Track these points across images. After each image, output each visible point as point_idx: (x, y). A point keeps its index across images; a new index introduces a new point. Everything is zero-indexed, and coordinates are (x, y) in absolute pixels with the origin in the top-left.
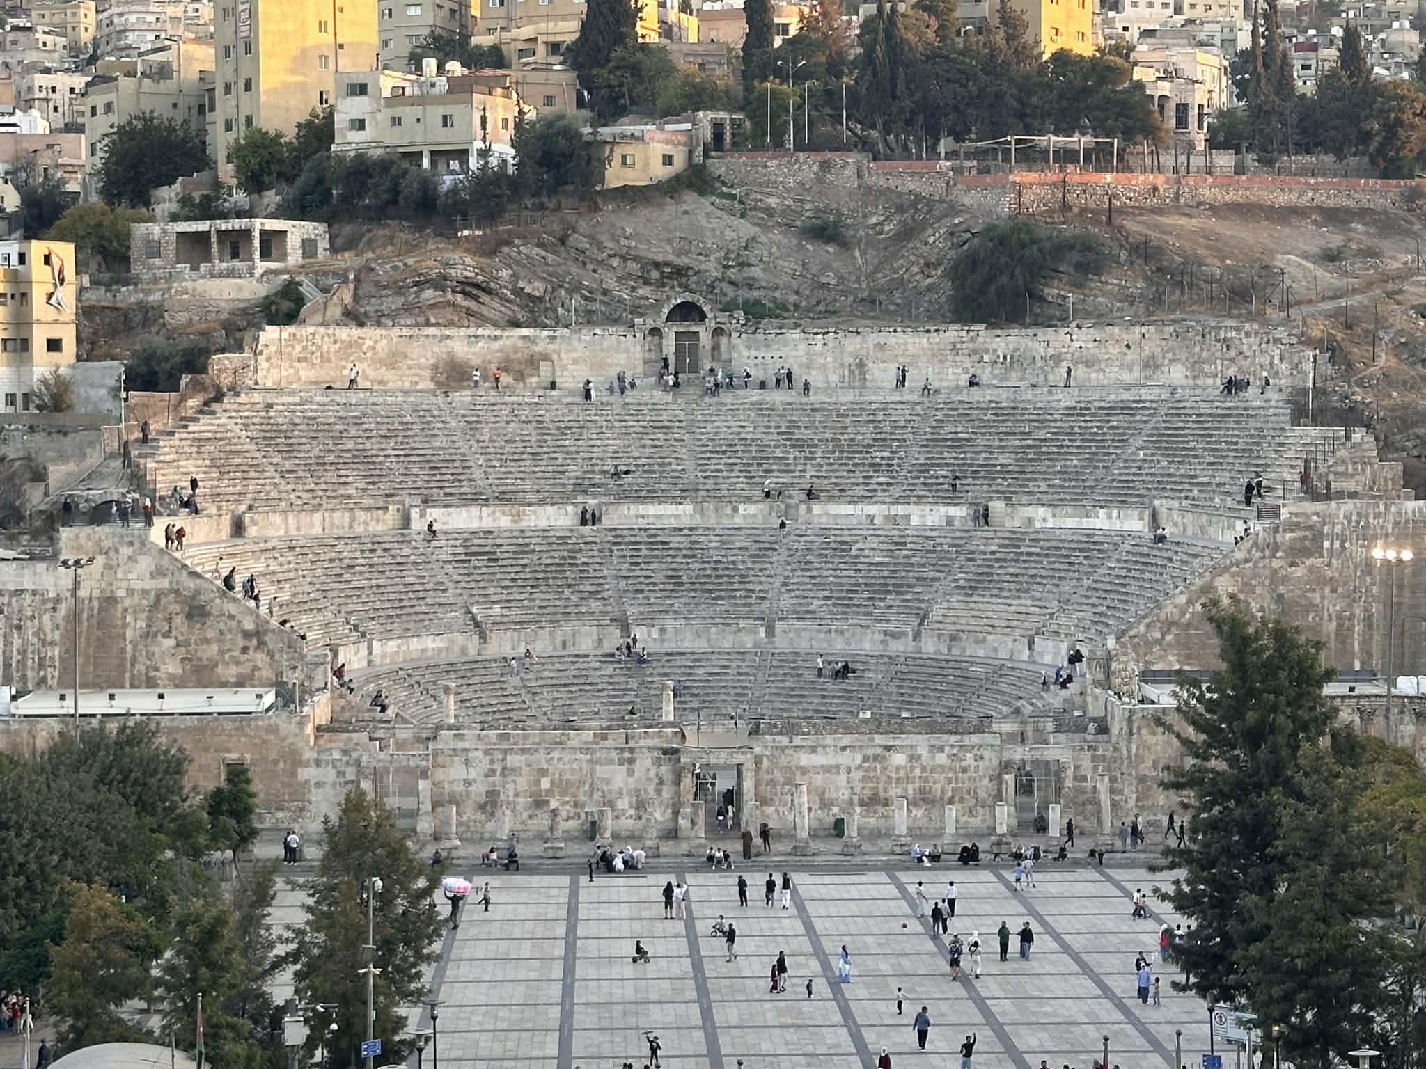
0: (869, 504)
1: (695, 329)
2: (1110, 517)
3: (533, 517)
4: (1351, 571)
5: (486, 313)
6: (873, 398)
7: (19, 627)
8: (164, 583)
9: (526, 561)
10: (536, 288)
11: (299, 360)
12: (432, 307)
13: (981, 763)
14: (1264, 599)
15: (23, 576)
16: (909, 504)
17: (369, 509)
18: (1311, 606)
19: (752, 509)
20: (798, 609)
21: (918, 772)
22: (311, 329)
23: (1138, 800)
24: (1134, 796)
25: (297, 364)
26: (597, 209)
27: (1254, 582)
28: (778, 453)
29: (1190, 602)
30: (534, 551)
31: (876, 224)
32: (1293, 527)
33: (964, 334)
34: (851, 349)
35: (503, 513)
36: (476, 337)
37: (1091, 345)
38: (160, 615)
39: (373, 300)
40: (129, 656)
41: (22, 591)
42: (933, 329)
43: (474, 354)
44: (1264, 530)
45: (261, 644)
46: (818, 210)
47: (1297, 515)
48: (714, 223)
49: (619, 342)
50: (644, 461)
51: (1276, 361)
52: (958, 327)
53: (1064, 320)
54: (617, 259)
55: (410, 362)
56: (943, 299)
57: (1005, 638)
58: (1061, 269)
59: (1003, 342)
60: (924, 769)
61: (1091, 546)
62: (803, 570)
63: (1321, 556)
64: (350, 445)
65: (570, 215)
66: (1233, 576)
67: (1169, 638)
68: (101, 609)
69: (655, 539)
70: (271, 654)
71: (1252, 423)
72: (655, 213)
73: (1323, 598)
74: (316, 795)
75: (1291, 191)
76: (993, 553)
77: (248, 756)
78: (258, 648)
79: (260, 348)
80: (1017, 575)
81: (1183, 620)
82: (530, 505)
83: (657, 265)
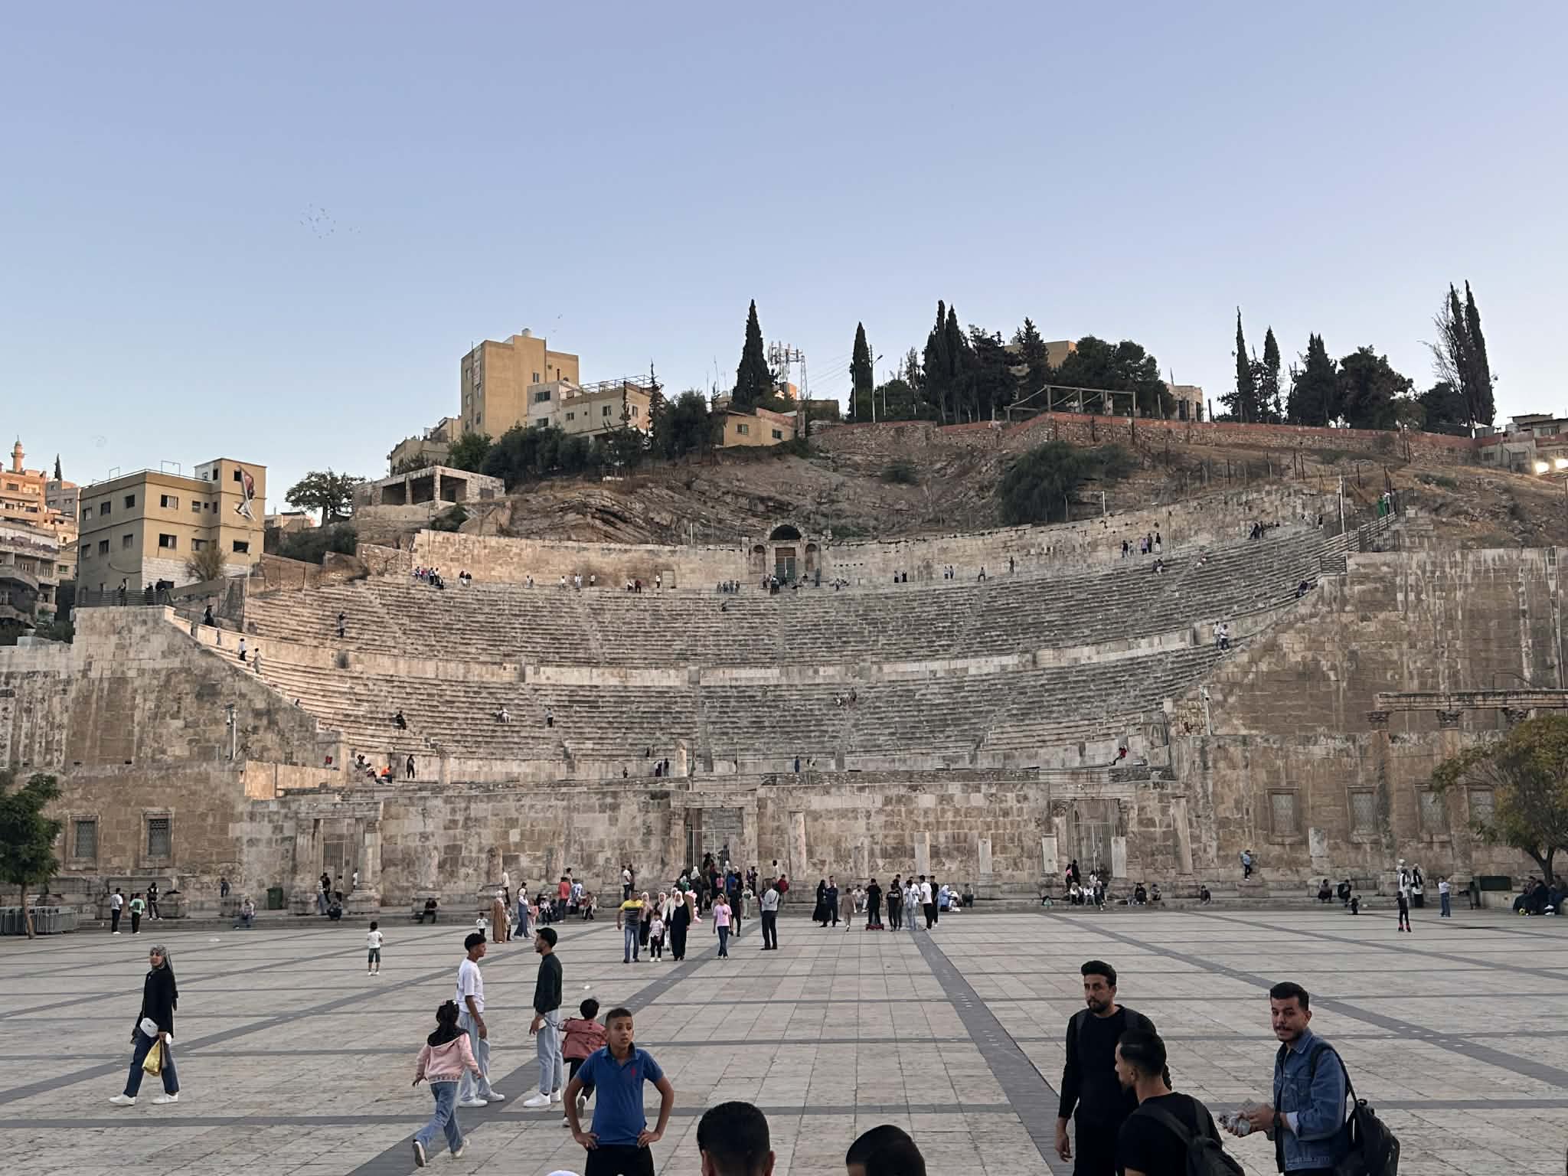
0: (932, 660)
1: (792, 546)
2: (1151, 645)
3: (639, 679)
4: (1430, 623)
5: (621, 536)
6: (937, 587)
7: (29, 711)
8: (176, 663)
9: (624, 709)
10: (664, 518)
11: (452, 560)
12: (574, 527)
13: (1025, 805)
14: (1335, 656)
15: (35, 658)
16: (966, 657)
17: (484, 663)
18: (1388, 663)
19: (831, 671)
20: (865, 743)
21: (950, 816)
22: (464, 536)
23: (1219, 849)
24: (1214, 844)
25: (451, 564)
26: (717, 463)
27: (1322, 639)
28: (855, 629)
29: (1253, 661)
30: (634, 702)
31: (941, 469)
32: (1363, 579)
33: (1013, 533)
34: (918, 553)
35: (612, 674)
36: (609, 550)
37: (1123, 528)
38: (170, 696)
39: (525, 522)
40: (135, 739)
41: (34, 673)
42: (986, 532)
43: (607, 563)
44: (1330, 583)
45: (272, 723)
46: (894, 461)
47: (1364, 566)
48: (811, 474)
49: (728, 555)
50: (741, 638)
51: (1299, 510)
52: (1008, 528)
53: (1099, 513)
54: (730, 496)
55: (551, 568)
56: (996, 513)
57: (1057, 749)
58: (1094, 477)
59: (1045, 536)
60: (957, 812)
61: (1134, 666)
62: (871, 714)
63: (1396, 609)
64: (481, 618)
65: (695, 468)
66: (1298, 632)
67: (1232, 700)
68: (110, 691)
69: (745, 696)
70: (281, 733)
71: (1284, 551)
72: (764, 468)
73: (1401, 655)
74: (248, 855)
75: (1282, 436)
76: (1042, 685)
77: (173, 810)
78: (267, 728)
79: (415, 546)
80: (1065, 699)
81: (1246, 681)
82: (636, 668)
83: (762, 500)
